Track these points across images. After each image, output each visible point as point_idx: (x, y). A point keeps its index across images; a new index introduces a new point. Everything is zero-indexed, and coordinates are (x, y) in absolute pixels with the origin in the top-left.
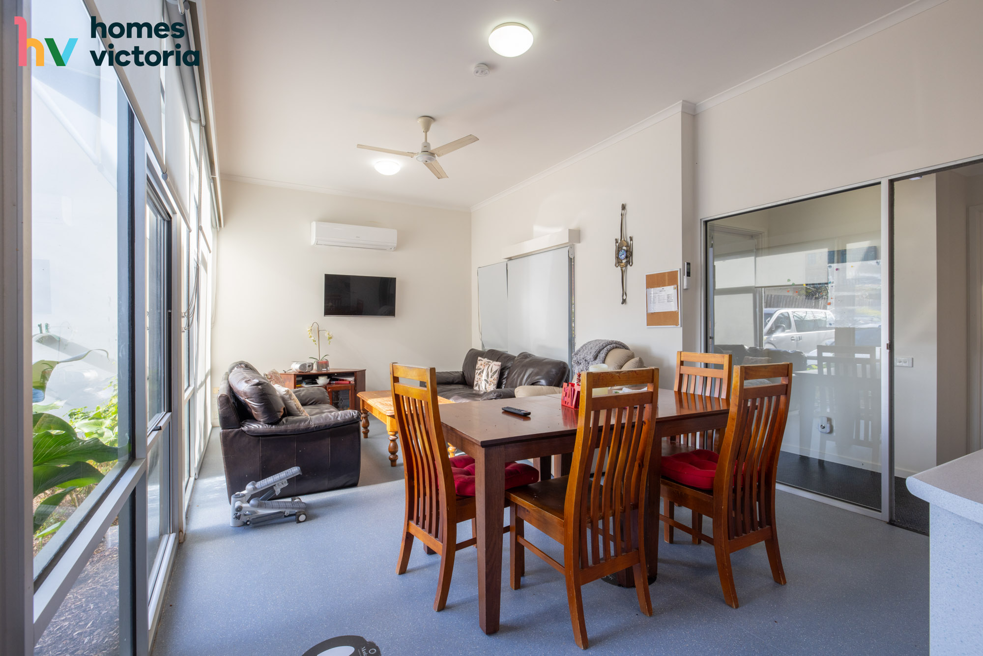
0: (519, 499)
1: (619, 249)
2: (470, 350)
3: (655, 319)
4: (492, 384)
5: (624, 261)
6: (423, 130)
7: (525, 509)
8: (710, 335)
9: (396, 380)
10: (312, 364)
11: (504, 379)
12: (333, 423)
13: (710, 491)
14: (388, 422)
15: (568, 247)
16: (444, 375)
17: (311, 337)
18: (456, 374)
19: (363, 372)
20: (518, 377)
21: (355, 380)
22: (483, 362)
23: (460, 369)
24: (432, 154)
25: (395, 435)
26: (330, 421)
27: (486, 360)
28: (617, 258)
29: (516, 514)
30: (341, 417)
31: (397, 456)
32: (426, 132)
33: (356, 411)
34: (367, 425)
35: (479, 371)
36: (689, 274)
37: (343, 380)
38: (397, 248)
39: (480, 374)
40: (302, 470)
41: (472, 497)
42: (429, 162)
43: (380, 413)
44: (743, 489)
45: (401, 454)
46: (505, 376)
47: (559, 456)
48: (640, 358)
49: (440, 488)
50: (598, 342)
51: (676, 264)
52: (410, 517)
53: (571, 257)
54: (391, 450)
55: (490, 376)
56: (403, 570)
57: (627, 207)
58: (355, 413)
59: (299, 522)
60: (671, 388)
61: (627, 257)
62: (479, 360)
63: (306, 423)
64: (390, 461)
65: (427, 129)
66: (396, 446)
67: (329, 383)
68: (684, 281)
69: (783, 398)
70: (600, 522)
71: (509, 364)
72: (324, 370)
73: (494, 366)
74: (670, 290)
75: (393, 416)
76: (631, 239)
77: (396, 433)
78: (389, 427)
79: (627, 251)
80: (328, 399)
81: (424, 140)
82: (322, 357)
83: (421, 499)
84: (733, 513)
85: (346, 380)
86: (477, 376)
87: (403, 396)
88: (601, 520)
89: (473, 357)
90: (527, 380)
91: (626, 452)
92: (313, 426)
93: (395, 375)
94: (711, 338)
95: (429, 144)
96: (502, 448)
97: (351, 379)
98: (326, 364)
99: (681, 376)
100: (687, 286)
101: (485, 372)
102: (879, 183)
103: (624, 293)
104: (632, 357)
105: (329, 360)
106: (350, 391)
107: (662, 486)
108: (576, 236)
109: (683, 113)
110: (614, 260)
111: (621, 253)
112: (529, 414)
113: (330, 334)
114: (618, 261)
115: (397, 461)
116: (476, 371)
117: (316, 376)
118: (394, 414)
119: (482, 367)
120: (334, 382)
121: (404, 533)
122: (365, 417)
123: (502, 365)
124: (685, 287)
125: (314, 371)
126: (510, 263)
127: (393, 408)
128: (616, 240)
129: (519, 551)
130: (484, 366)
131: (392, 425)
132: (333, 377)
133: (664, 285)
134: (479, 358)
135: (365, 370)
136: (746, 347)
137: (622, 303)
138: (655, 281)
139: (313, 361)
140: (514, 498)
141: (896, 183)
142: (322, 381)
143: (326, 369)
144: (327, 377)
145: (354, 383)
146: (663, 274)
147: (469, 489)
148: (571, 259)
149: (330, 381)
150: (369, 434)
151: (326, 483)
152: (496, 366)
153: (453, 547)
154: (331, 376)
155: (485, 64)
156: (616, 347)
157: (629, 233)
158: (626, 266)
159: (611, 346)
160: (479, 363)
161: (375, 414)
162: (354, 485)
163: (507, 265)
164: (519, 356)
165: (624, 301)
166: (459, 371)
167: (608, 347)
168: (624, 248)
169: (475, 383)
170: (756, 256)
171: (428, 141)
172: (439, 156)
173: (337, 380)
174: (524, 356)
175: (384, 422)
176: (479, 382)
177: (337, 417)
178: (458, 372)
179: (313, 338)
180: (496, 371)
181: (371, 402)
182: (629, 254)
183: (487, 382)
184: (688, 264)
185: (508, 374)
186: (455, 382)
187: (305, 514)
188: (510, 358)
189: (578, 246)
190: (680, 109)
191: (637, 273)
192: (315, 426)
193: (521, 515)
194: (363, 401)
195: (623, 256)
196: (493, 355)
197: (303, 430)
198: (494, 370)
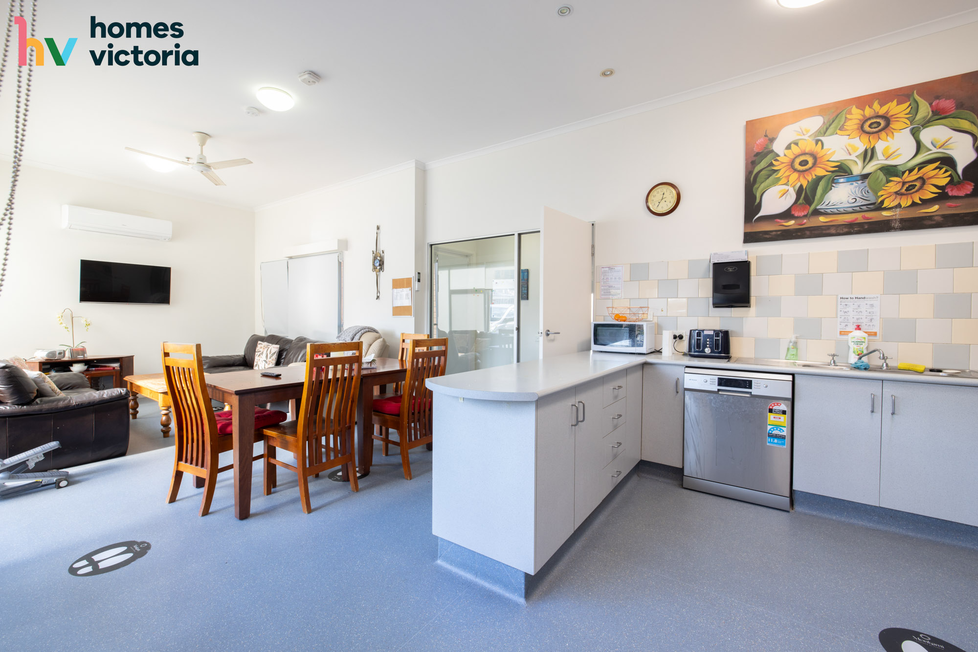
0: (269, 431)
1: (375, 258)
2: (253, 336)
3: (398, 311)
4: (271, 364)
5: (378, 268)
6: (198, 144)
7: (273, 437)
8: (435, 322)
9: (166, 355)
10: (64, 352)
11: (282, 359)
12: (98, 400)
13: (398, 415)
14: (160, 399)
15: (338, 253)
16: (225, 358)
17: (62, 323)
18: (237, 357)
19: (130, 359)
20: (294, 356)
21: (121, 366)
22: (262, 346)
23: (243, 353)
24: (208, 166)
25: (167, 410)
26: (95, 398)
27: (266, 344)
28: (374, 265)
29: (268, 443)
30: (107, 395)
31: (170, 428)
32: (202, 146)
33: (125, 389)
34: (136, 406)
35: (259, 354)
36: (419, 281)
37: (106, 367)
38: (171, 240)
39: (259, 355)
40: (61, 443)
41: (230, 434)
42: (204, 172)
43: (151, 391)
44: (419, 413)
45: (173, 426)
46: (283, 357)
47: (294, 400)
48: (383, 339)
49: (205, 435)
50: (355, 328)
51: (411, 274)
52: (180, 458)
53: (340, 261)
54: (163, 423)
55: (269, 357)
56: (173, 499)
57: (381, 228)
58: (123, 390)
59: (60, 487)
60: (397, 358)
61: (380, 265)
62: (259, 344)
63: (66, 402)
64: (162, 433)
65: (203, 144)
66: (169, 420)
67: (87, 370)
68: (416, 285)
69: (442, 358)
70: (323, 439)
71: (287, 347)
72: (80, 357)
73: (273, 348)
74: (406, 291)
75: (165, 393)
76: (383, 253)
77: (170, 407)
78: (162, 403)
79: (380, 261)
80: (88, 383)
81: (199, 153)
82: (77, 345)
83: (190, 445)
84: (424, 430)
85: (109, 367)
86: (257, 358)
87: (173, 367)
88: (324, 437)
89: (254, 341)
90: (301, 359)
91: (341, 393)
92: (74, 404)
93: (166, 351)
94: (436, 324)
95: (205, 157)
96: (253, 396)
97: (116, 365)
98: (83, 351)
99: (403, 349)
100: (418, 289)
101: (264, 355)
102: (514, 235)
103: (378, 292)
104: (379, 337)
105: (86, 347)
106: (114, 377)
107: (374, 417)
108: (344, 245)
109: (416, 168)
110: (371, 267)
111: (376, 262)
112: (280, 375)
113: (89, 321)
114: (375, 268)
115: (170, 432)
116: (256, 353)
117: (70, 363)
118: (166, 391)
119: (261, 350)
120: (94, 369)
121: (174, 472)
122: (133, 400)
123: (280, 348)
124: (416, 290)
125: (67, 357)
126: (290, 261)
127: (166, 387)
128: (373, 251)
129: (271, 470)
130: (264, 349)
131: (164, 401)
132: (92, 364)
133: (403, 287)
134: (259, 342)
135: (133, 356)
136: (478, 332)
137: (377, 299)
138: (398, 284)
139: (64, 348)
140: (266, 432)
141: (522, 236)
142: (77, 368)
143: (82, 356)
144: (84, 364)
145: (119, 368)
146: (403, 279)
147: (229, 429)
148: (341, 263)
149: (88, 368)
150: (138, 415)
151: (90, 456)
152: (275, 348)
153: (215, 470)
154: (89, 363)
155: (258, 110)
156: (369, 331)
157: (382, 247)
158: (380, 271)
159: (365, 330)
160: (259, 346)
161: (145, 394)
162: (123, 454)
163: (288, 262)
164: (295, 340)
165: (378, 297)
166: (240, 354)
167: (362, 331)
168: (379, 258)
169: (255, 364)
170: (486, 268)
171: (204, 154)
172: (215, 169)
173: (98, 366)
174: (300, 339)
175: (156, 400)
176: (259, 363)
177: (103, 395)
178: (239, 356)
179: (64, 325)
180: (275, 353)
181: (139, 383)
182: (382, 264)
183: (266, 362)
184: (419, 273)
185: (286, 355)
186: (236, 364)
187: (66, 480)
188: (289, 342)
189: (346, 253)
190: (414, 165)
191: (386, 277)
192: (77, 403)
193: (272, 443)
194: (131, 384)
195: (378, 264)
196: (272, 339)
197: (62, 408)
198: (273, 351)
